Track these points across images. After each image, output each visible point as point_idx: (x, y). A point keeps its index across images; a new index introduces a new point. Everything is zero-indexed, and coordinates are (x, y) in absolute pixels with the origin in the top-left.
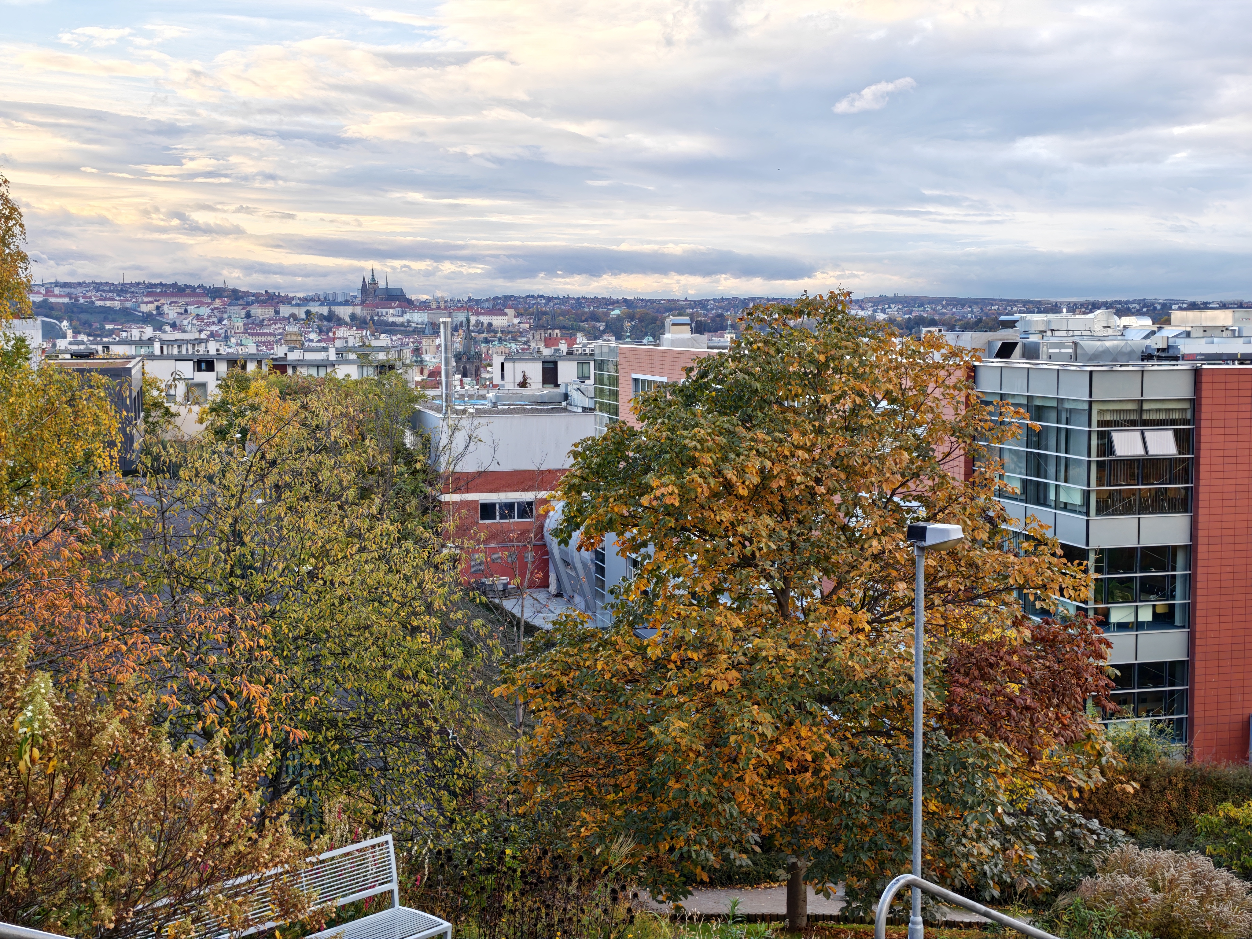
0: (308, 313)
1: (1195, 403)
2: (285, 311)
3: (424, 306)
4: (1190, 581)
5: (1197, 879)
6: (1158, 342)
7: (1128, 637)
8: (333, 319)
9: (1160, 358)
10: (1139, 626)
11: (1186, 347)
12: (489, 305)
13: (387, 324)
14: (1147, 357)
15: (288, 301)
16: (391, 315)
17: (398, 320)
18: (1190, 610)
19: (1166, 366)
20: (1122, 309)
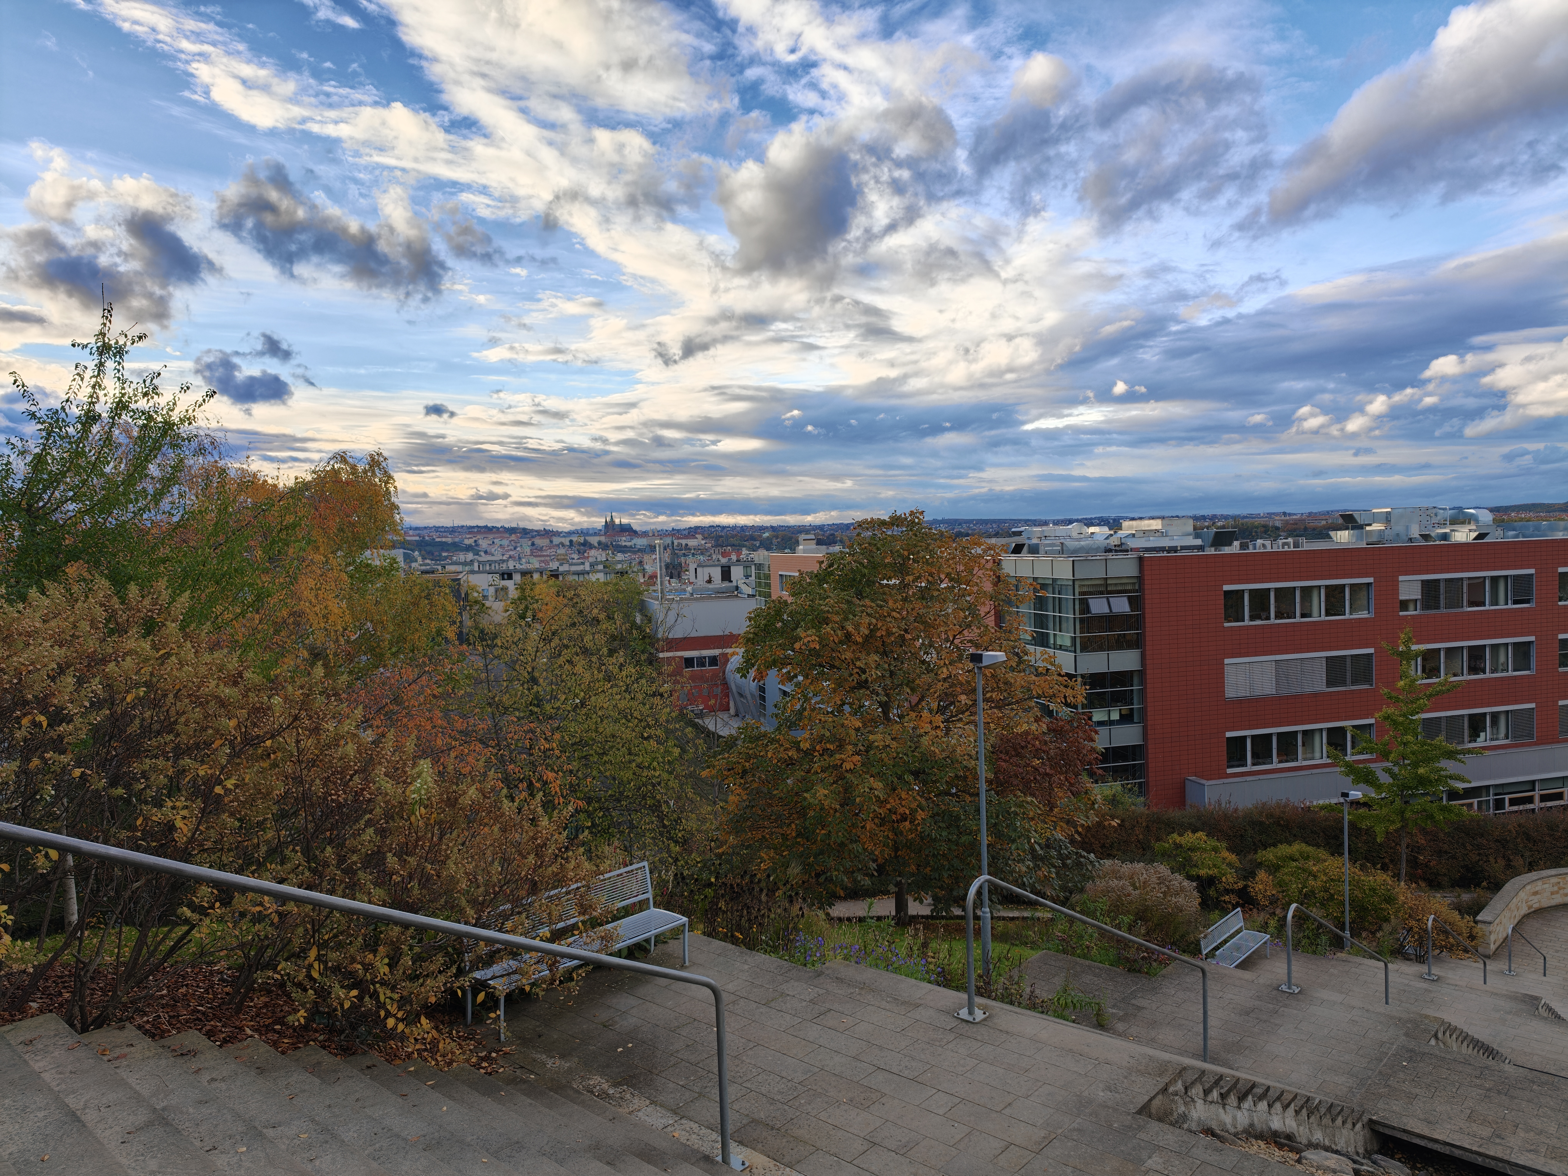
0: (571, 541)
1: (1140, 579)
2: (556, 540)
3: (645, 534)
4: (1142, 692)
5: (1161, 880)
6: (1115, 541)
7: (1103, 731)
8: (587, 545)
9: (1116, 551)
10: (1111, 723)
11: (1132, 544)
12: (686, 532)
13: (621, 546)
14: (1108, 550)
15: (558, 534)
16: (624, 541)
17: (628, 544)
18: (1143, 711)
19: (1121, 556)
20: (1089, 523)
